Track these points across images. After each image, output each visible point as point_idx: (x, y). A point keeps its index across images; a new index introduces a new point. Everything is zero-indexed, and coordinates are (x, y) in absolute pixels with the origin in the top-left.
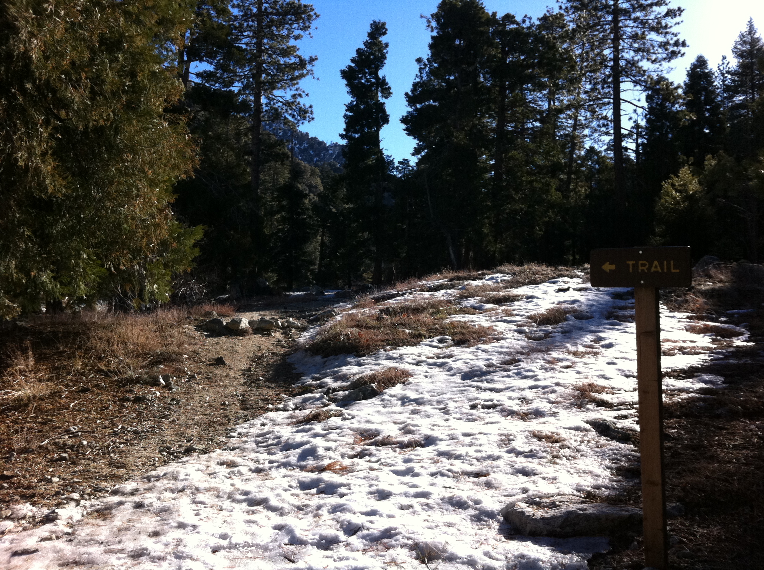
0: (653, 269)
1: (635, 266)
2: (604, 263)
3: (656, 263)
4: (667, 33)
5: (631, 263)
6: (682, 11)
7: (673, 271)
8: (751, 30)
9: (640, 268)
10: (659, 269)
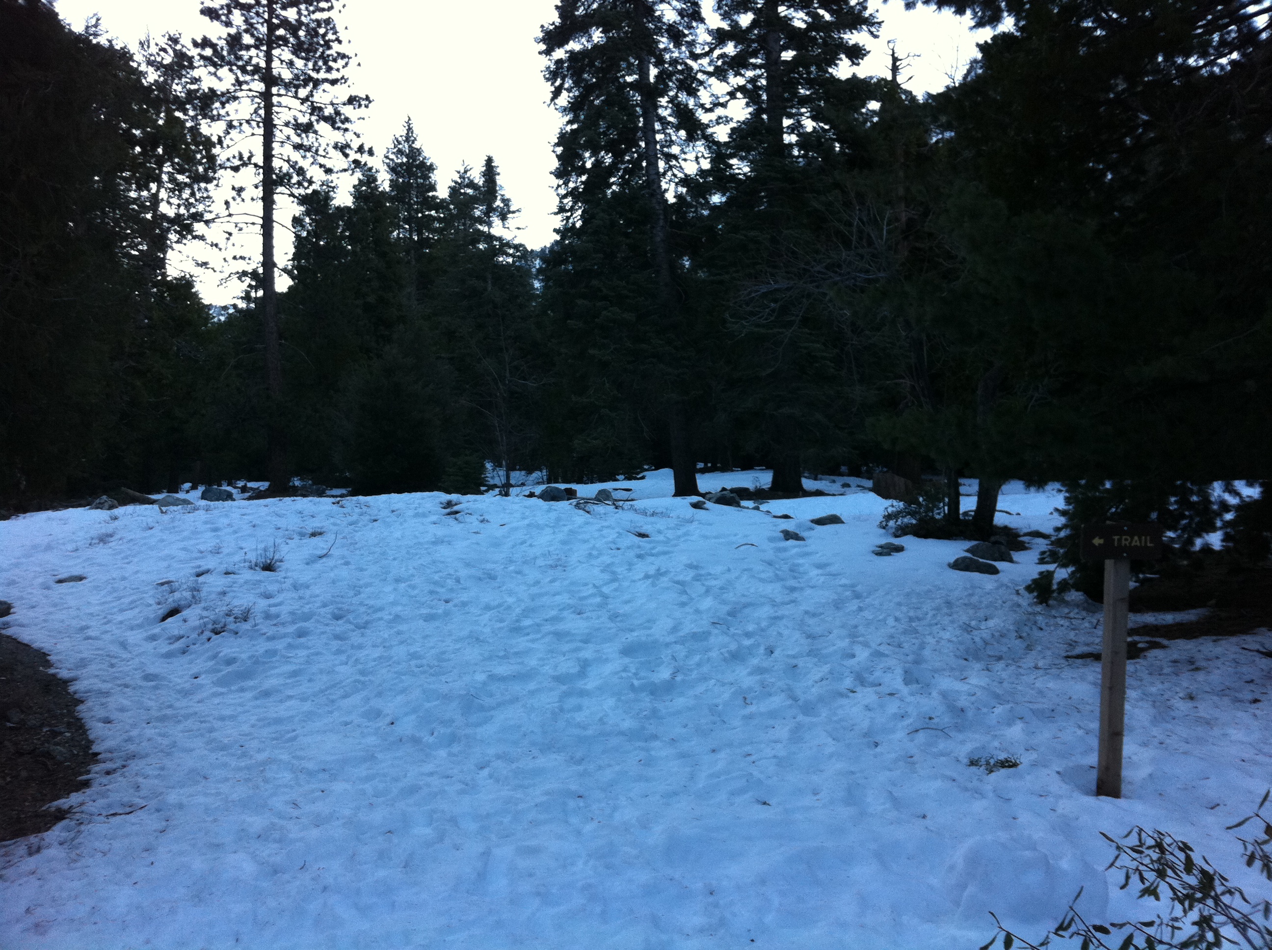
0: (1133, 544)
1: (1120, 540)
2: (1094, 538)
3: (1136, 538)
4: (346, 130)
5: (1116, 538)
6: (370, 102)
7: (1149, 545)
8: (409, 137)
9: (1123, 542)
10: (1138, 544)
